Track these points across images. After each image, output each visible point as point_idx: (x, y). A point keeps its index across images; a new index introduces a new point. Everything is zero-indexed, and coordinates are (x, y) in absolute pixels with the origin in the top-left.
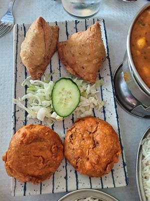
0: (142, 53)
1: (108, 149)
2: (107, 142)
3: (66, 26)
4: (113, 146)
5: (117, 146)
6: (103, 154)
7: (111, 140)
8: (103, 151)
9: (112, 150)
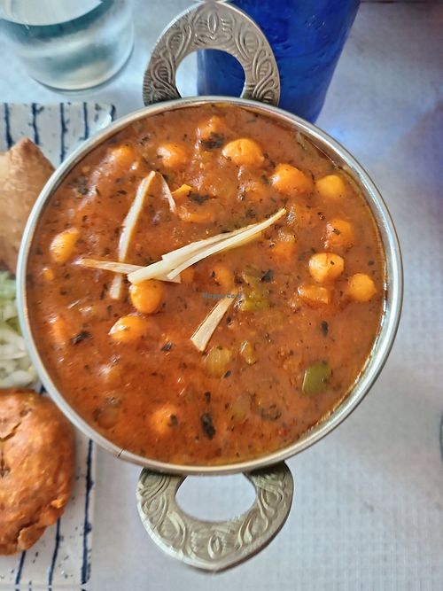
0: (57, 277)
1: (26, 490)
2: (28, 469)
3: (7, 119)
4: (44, 482)
5: (55, 481)
6: (11, 501)
7: (41, 466)
8: (14, 493)
9: (37, 492)
